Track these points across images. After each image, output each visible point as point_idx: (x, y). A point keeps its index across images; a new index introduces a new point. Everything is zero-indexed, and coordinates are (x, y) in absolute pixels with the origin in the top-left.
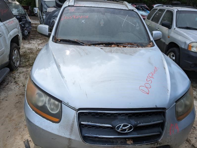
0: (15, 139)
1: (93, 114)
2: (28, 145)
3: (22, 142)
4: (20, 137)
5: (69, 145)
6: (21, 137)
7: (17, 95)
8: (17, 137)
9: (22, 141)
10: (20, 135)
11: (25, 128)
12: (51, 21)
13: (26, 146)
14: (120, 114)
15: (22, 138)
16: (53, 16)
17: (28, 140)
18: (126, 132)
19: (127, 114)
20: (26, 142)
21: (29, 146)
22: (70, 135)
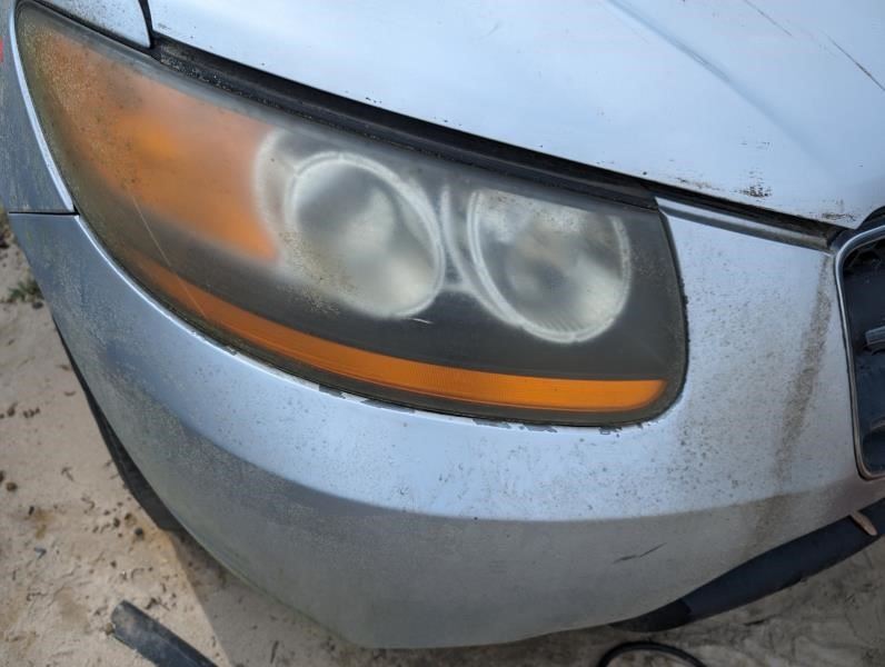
0: (22, 644)
2: (154, 637)
3: (90, 639)
4: (49, 611)
6: (55, 607)
8: (22, 625)
9: (87, 632)
10: (39, 603)
11: (40, 535)
13: (147, 652)
15: (70, 611)
17: (127, 605)
20: (129, 625)
21: (175, 640)
22: (779, 472)
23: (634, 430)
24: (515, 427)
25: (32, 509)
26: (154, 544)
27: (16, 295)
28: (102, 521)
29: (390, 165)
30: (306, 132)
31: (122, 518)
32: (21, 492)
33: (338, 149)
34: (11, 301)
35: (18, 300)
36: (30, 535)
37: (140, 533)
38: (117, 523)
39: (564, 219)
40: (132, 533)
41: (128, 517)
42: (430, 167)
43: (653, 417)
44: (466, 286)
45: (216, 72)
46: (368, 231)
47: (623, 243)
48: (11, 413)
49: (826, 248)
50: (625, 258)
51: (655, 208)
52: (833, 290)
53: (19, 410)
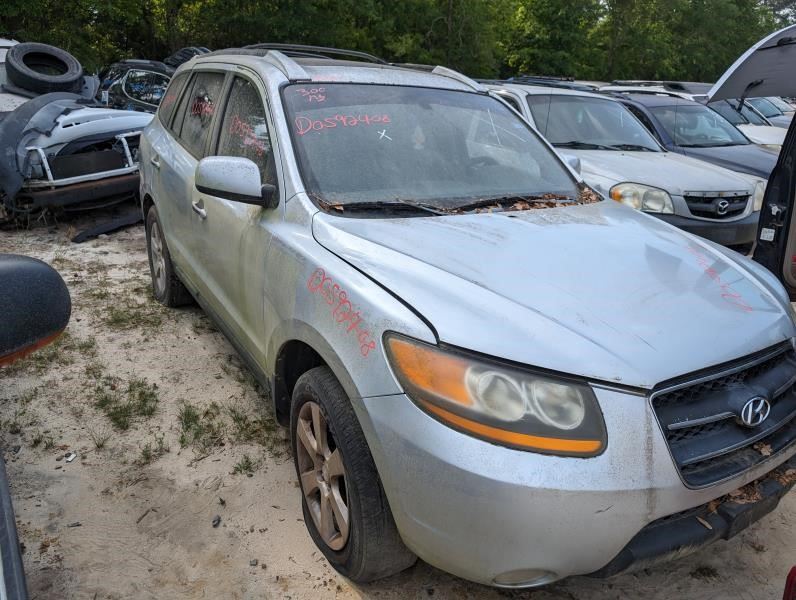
1: (679, 395)
5: (650, 514)
7: (106, 492)
11: (285, 590)
12: (22, 155)
14: (727, 379)
16: (26, 129)
18: (760, 421)
19: (738, 375)
22: (649, 477)
23: (594, 459)
24: (554, 457)
25: (278, 577)
26: (348, 594)
27: (237, 470)
28: (317, 583)
29: (509, 375)
30: (484, 366)
31: (327, 581)
32: (269, 569)
33: (493, 370)
34: (234, 474)
35: (238, 473)
36: (281, 589)
37: (339, 588)
38: (325, 584)
39: (561, 389)
40: (335, 588)
41: (330, 580)
42: (522, 375)
43: (600, 454)
44: (532, 412)
45: (457, 350)
46: (500, 397)
47: (579, 396)
48: (252, 531)
49: (646, 396)
50: (581, 401)
51: (588, 385)
52: (650, 410)
53: (256, 529)
